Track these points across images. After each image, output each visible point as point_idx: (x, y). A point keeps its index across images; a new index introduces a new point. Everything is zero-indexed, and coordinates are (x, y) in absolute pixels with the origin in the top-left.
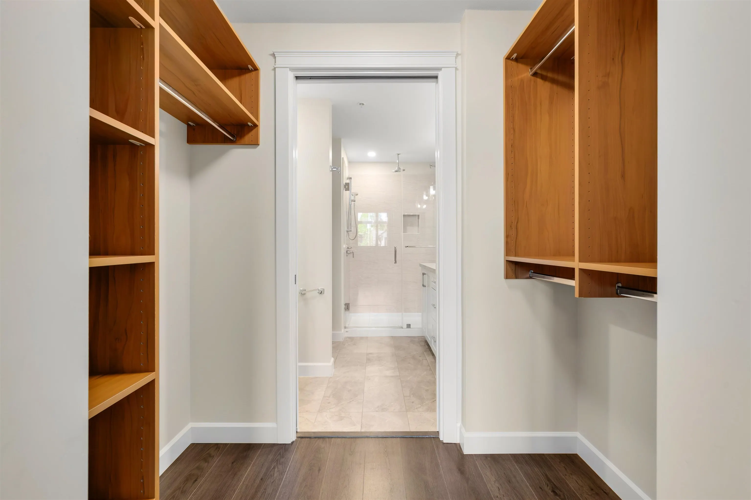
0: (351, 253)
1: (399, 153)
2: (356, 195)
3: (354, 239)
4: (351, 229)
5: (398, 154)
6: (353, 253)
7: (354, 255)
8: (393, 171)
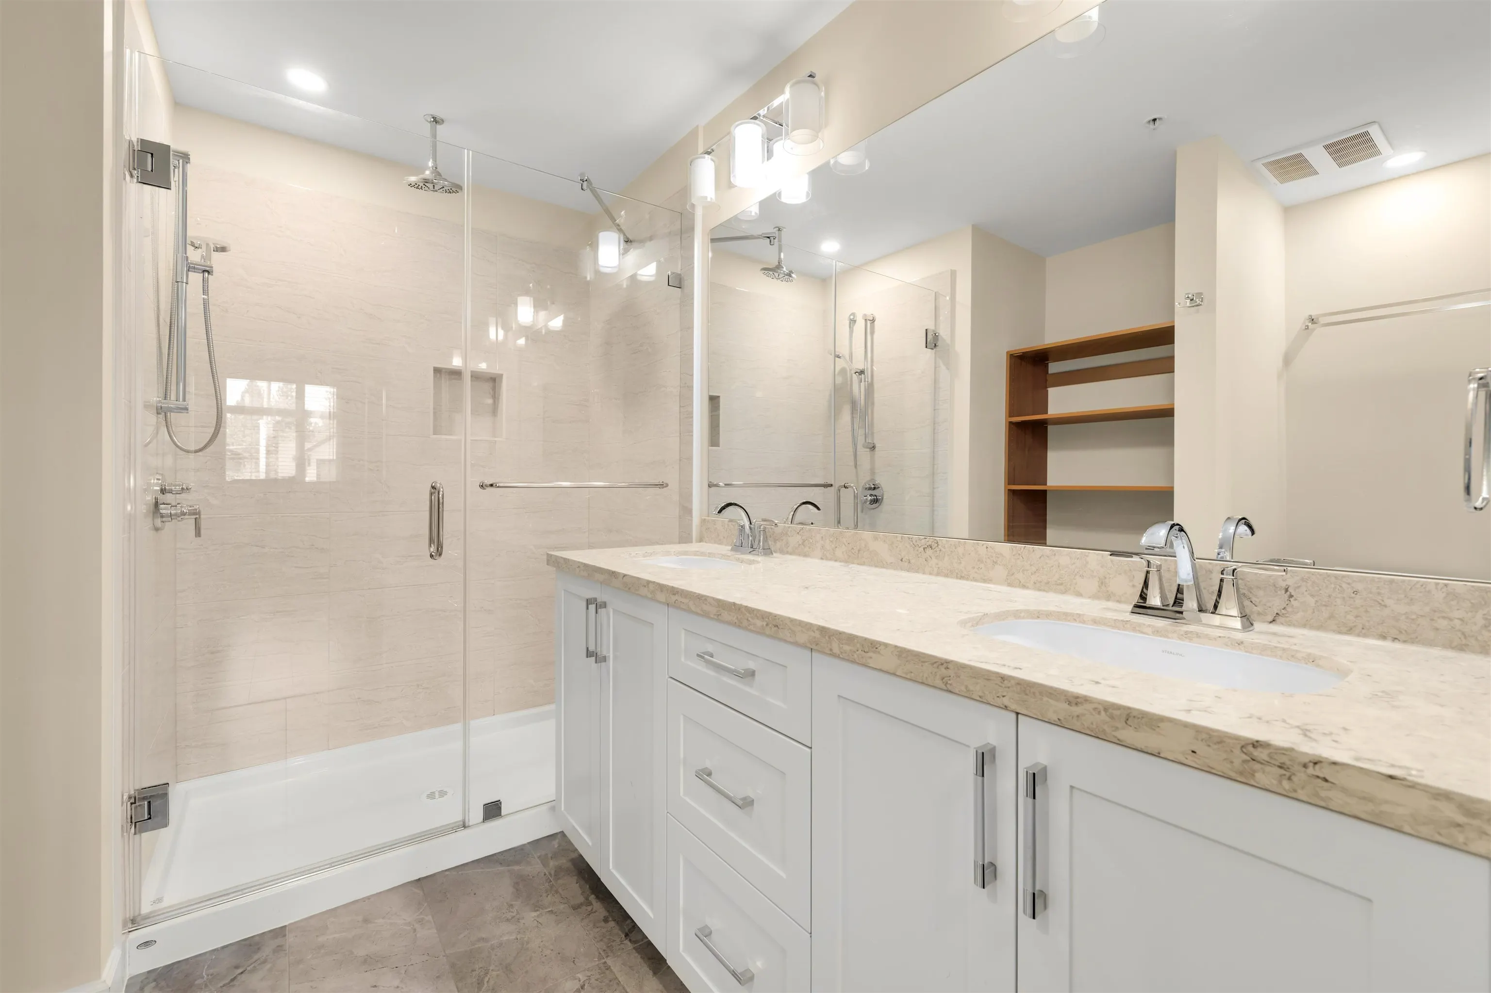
0: (183, 514)
1: (440, 115)
2: (217, 250)
3: (201, 450)
4: (184, 400)
5: (436, 121)
6: (196, 514)
7: (203, 525)
8: (413, 179)
